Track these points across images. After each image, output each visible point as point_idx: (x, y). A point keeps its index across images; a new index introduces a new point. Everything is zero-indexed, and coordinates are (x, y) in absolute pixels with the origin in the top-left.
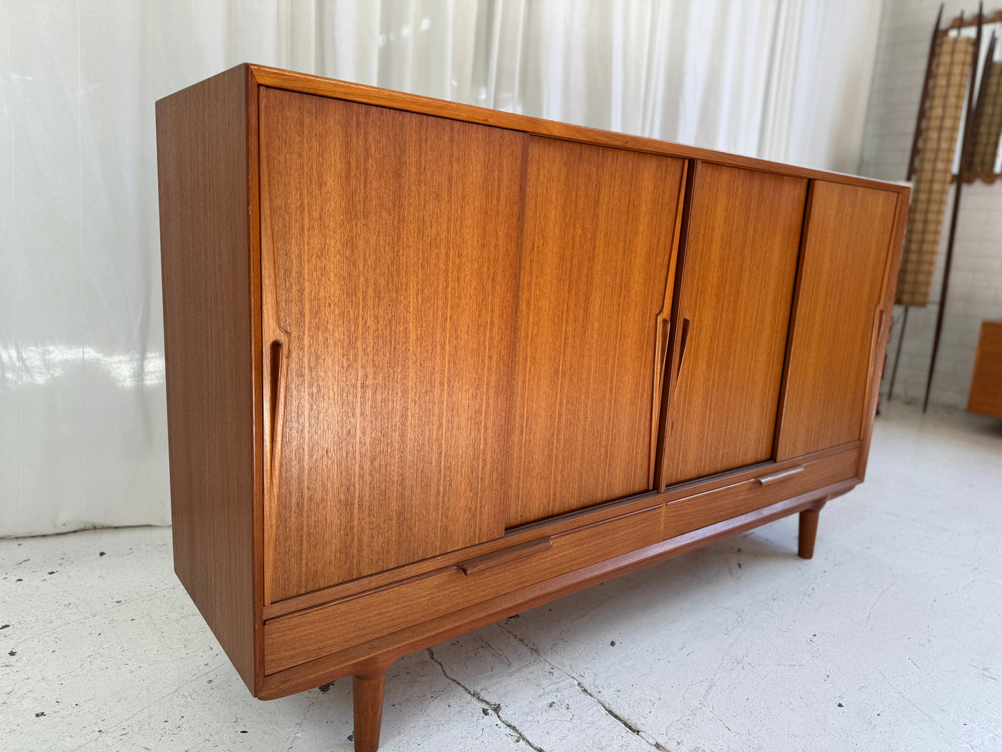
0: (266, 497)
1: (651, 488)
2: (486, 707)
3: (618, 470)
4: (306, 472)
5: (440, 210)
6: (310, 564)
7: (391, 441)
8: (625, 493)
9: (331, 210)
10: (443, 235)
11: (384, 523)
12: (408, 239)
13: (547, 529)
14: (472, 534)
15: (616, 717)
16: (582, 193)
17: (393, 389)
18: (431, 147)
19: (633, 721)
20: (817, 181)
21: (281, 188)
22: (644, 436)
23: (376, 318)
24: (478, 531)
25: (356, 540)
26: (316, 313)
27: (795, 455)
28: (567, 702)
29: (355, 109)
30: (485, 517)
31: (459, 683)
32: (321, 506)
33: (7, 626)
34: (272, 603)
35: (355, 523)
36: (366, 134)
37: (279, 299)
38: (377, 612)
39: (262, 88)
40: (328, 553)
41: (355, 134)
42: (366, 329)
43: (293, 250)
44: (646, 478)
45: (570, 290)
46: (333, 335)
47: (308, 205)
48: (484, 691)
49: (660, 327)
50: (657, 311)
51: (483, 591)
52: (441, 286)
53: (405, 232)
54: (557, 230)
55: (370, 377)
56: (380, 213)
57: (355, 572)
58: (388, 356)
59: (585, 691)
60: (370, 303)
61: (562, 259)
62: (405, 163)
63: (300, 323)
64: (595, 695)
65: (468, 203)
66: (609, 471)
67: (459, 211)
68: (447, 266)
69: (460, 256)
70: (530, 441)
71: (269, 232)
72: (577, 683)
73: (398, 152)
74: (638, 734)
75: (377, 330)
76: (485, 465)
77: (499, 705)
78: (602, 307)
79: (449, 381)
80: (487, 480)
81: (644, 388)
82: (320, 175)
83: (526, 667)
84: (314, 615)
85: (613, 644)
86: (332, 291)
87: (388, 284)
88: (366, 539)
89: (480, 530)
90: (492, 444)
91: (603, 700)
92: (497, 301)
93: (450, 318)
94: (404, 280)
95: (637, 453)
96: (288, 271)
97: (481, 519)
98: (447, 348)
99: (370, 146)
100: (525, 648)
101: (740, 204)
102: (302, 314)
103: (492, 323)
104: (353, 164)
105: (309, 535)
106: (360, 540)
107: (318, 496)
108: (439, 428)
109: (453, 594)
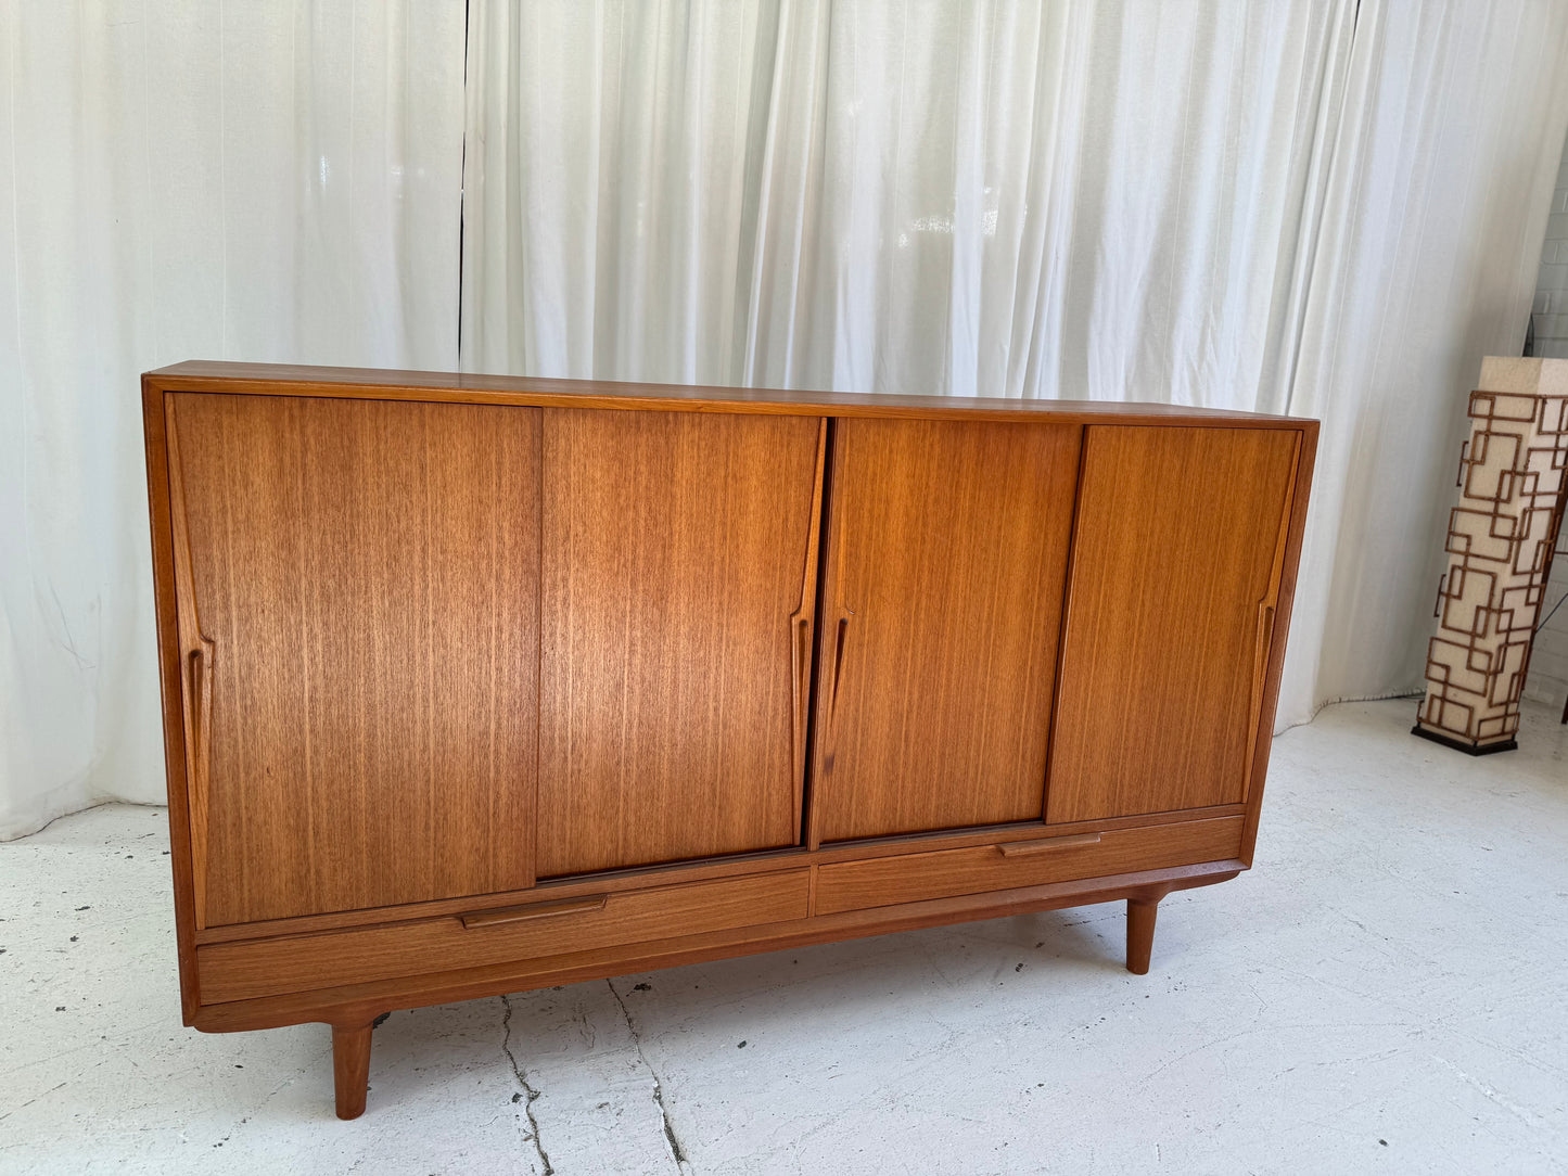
0: (192, 814)
1: (798, 842)
2: (523, 1092)
3: (736, 816)
4: (243, 791)
5: (411, 502)
6: (254, 891)
7: (355, 763)
8: (750, 846)
9: (261, 511)
10: (417, 530)
11: (351, 855)
12: (365, 536)
13: (607, 884)
14: (483, 881)
15: (670, 1135)
16: (643, 469)
17: (353, 705)
18: (393, 434)
19: (687, 1147)
21: (198, 492)
22: (781, 772)
23: (325, 624)
24: (491, 878)
25: (313, 871)
26: (245, 621)
27: (1087, 817)
28: (623, 1106)
29: (286, 404)
30: (502, 861)
31: (512, 1058)
32: (264, 830)
33: (87, 908)
34: (207, 928)
35: (311, 852)
36: (303, 427)
37: (200, 606)
38: (346, 955)
39: (167, 395)
40: (277, 881)
41: (288, 429)
42: (312, 637)
43: (215, 553)
44: (789, 828)
45: (633, 585)
46: (268, 643)
47: (232, 507)
48: (534, 1073)
49: (795, 631)
50: (792, 610)
51: (501, 950)
52: (417, 587)
53: (361, 528)
54: (605, 514)
55: (321, 690)
56: (326, 511)
57: (314, 907)
58: (344, 666)
59: (658, 1097)
60: (317, 608)
61: (618, 549)
62: (357, 454)
63: (227, 632)
64: (668, 1104)
65: (452, 492)
66: (720, 815)
67: (439, 502)
68: (425, 563)
69: (443, 552)
70: (579, 771)
71: (184, 538)
72: (656, 1086)
73: (346, 443)
74: (680, 1163)
75: (327, 637)
76: (498, 797)
77: (539, 1093)
78: (691, 606)
79: (436, 697)
80: (502, 816)
81: (775, 710)
82: (245, 475)
83: (608, 1054)
84: (259, 948)
85: (743, 1044)
86: (266, 596)
87: (340, 586)
88: (326, 871)
89: (495, 876)
90: (508, 772)
91: (671, 1112)
92: (506, 603)
93: (434, 623)
94: (363, 582)
95: (770, 795)
96: (210, 577)
97: (495, 863)
98: (431, 658)
99: (308, 440)
100: (628, 1031)
101: (939, 466)
102: (228, 620)
103: (499, 628)
104: (287, 460)
105: (251, 859)
106: (318, 872)
107: (260, 818)
108: (424, 751)
109: (455, 949)
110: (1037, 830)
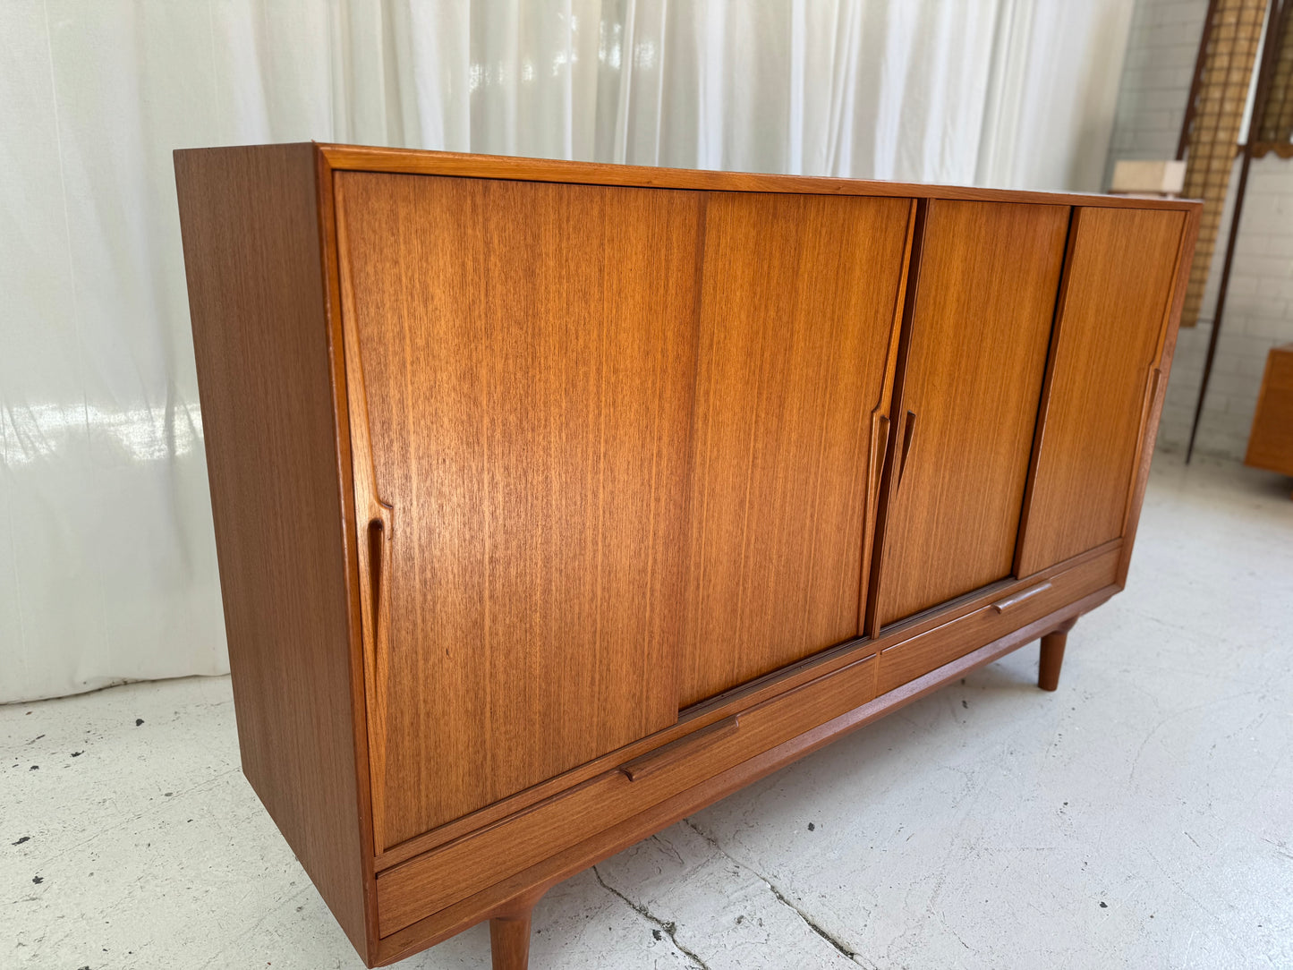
0: (370, 722)
1: (861, 632)
2: (658, 927)
3: (820, 617)
4: (421, 682)
5: (589, 313)
6: (431, 796)
7: (531, 625)
8: (828, 644)
9: (441, 333)
10: (593, 346)
11: (525, 729)
12: (546, 358)
13: (732, 706)
14: (637, 726)
15: (823, 934)
16: (776, 263)
17: (531, 559)
18: (574, 228)
19: (845, 940)
20: (1083, 209)
21: (372, 310)
22: (853, 569)
23: (507, 469)
24: (644, 721)
25: (489, 757)
26: (425, 474)
27: (1042, 568)
28: (759, 915)
29: (469, 188)
30: (653, 703)
31: (619, 894)
32: (442, 722)
33: (26, 839)
34: (385, 850)
35: (488, 736)
36: (486, 220)
37: (376, 463)
38: (519, 840)
39: (337, 175)
40: (454, 779)
41: (469, 223)
42: (493, 484)
43: (392, 393)
44: (855, 620)
45: (760, 394)
46: (450, 500)
47: (410, 330)
48: (652, 904)
49: (876, 427)
50: (873, 406)
51: (652, 794)
52: (590, 416)
53: (542, 349)
54: (743, 316)
55: (501, 547)
56: (508, 329)
57: (489, 796)
58: (523, 516)
59: (781, 897)
60: (498, 450)
61: (750, 354)
62: (540, 255)
63: (405, 491)
64: (795, 903)
65: (626, 298)
66: (809, 619)
67: (614, 311)
68: (599, 387)
69: (616, 371)
70: (708, 597)
71: (358, 375)
72: (770, 886)
73: (530, 240)
74: (852, 958)
75: (508, 485)
76: (651, 637)
77: (673, 924)
78: (801, 411)
79: (605, 538)
80: (655, 656)
81: (854, 508)
82: (425, 287)
83: (702, 866)
84: (437, 858)
85: (811, 827)
86: (447, 442)
87: (521, 423)
88: (501, 753)
89: (647, 719)
90: (661, 610)
91: (804, 910)
92: (666, 424)
93: (605, 456)
94: (542, 414)
95: (844, 592)
96: (386, 424)
97: (647, 706)
98: (601, 496)
99: (491, 238)
100: (700, 838)
101: (983, 248)
102: (407, 477)
103: (659, 454)
104: (470, 264)
105: (429, 760)
106: (493, 756)
107: (439, 708)
108: (592, 600)
109: (614, 804)
110: (1014, 585)
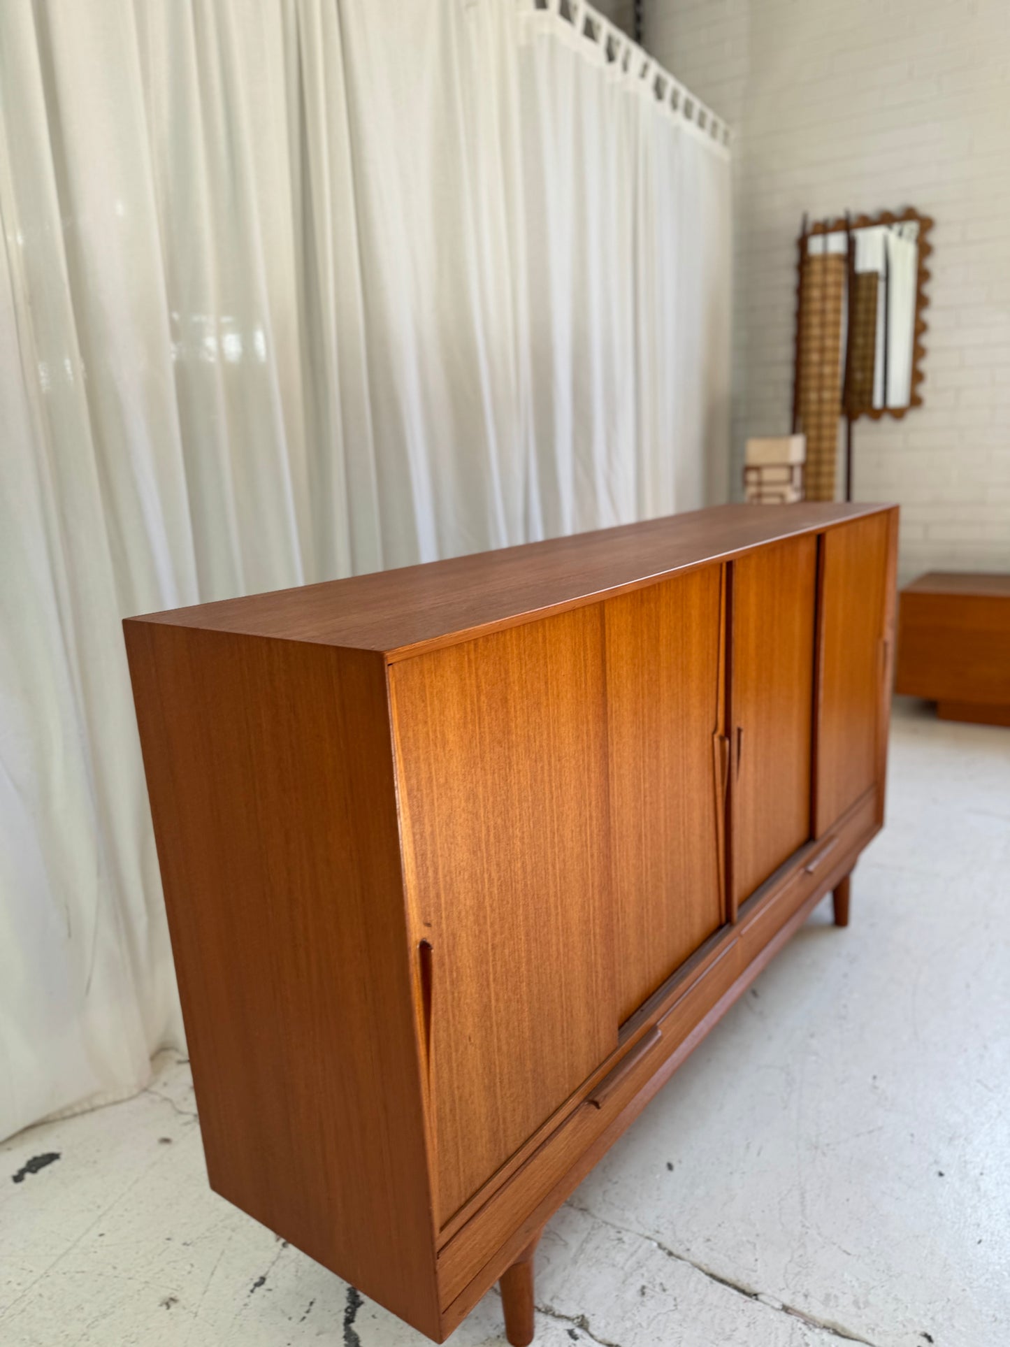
1: (725, 919)
4: (455, 1072)
5: (541, 719)
6: (467, 1170)
7: (521, 995)
8: (703, 939)
9: (454, 768)
10: (545, 744)
11: (523, 1089)
12: (517, 765)
13: (652, 1016)
14: (593, 1058)
16: (645, 637)
17: (518, 937)
18: (529, 655)
20: (825, 537)
22: (713, 868)
23: (498, 865)
24: (597, 1052)
25: (501, 1121)
26: (450, 889)
27: (830, 826)
30: (602, 1034)
32: (470, 1103)
34: (441, 1231)
35: (499, 1104)
36: (477, 669)
38: (527, 1189)
40: (480, 1149)
41: (467, 675)
42: (492, 882)
43: (426, 829)
44: (719, 911)
45: (644, 743)
46: (466, 905)
47: (436, 773)
49: (717, 744)
50: (711, 729)
51: (608, 1114)
52: (547, 801)
53: (515, 757)
54: (629, 685)
55: (498, 933)
56: (493, 749)
57: (504, 1156)
60: (492, 851)
61: (635, 714)
62: (510, 684)
63: (437, 908)
65: (562, 699)
66: (690, 922)
67: (556, 711)
68: (550, 776)
69: (560, 759)
70: (625, 926)
73: (503, 675)
76: (597, 976)
78: (670, 748)
79: (562, 901)
80: (600, 992)
82: (443, 734)
86: (461, 856)
87: (505, 822)
88: (509, 1116)
89: (599, 1049)
90: (601, 950)
92: (593, 790)
93: (557, 832)
94: (518, 811)
95: (709, 890)
96: (424, 855)
97: (599, 1039)
98: (558, 866)
99: (481, 682)
101: (767, 582)
102: (438, 896)
103: (591, 817)
104: (469, 707)
105: (463, 1139)
106: (504, 1120)
107: (467, 1091)
108: (557, 957)
109: (584, 1133)
110: (813, 848)
